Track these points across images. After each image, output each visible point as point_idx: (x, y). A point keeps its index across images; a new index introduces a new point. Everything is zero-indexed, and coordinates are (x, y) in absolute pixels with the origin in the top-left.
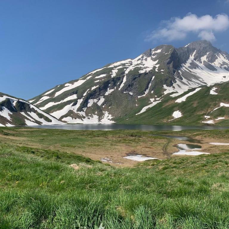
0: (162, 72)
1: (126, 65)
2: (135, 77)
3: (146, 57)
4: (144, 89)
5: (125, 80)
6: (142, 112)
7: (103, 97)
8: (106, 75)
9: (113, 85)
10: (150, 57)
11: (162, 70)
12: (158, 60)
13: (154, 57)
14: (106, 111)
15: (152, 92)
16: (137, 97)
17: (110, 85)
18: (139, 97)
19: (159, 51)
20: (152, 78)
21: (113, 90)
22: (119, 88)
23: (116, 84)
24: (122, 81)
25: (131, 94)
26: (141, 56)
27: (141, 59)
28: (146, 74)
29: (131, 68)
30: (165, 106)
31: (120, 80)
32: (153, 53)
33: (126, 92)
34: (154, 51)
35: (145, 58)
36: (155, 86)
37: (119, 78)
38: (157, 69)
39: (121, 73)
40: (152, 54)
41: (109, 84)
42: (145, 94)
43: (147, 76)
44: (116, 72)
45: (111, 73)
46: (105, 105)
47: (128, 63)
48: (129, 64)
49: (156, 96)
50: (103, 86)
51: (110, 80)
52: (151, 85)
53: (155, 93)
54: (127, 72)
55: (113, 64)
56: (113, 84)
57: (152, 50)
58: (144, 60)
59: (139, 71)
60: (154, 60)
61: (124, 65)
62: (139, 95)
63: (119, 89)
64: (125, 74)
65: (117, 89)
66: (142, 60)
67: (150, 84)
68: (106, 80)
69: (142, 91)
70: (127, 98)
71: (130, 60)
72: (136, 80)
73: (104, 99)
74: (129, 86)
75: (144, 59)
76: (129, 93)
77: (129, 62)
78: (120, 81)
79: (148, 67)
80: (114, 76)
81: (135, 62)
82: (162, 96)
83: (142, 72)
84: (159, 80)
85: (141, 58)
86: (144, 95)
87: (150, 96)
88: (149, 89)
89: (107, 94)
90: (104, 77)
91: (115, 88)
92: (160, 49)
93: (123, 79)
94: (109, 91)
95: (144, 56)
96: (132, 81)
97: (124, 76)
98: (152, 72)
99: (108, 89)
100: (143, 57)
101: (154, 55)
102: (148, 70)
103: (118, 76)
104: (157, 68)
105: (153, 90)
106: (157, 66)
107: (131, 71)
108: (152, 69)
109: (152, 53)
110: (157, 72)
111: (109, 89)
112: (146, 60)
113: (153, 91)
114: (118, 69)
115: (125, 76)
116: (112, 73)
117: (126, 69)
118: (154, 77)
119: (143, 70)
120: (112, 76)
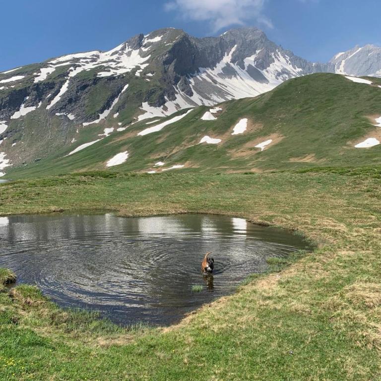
0: (149, 77)
1: (81, 60)
2: (84, 84)
3: (130, 50)
4: (99, 108)
5: (64, 89)
7: (4, 122)
8: (23, 77)
9: (36, 99)
10: (138, 51)
11: (150, 75)
12: (150, 56)
13: (146, 50)
14: (3, 151)
15: (116, 115)
16: (82, 124)
17: (28, 98)
18: (85, 124)
19: (157, 39)
20: (122, 88)
21: (33, 108)
22: (50, 104)
23: (43, 96)
24: (58, 91)
25: (71, 117)
26: (120, 47)
27: (120, 52)
28: (111, 78)
29: (89, 66)
31: (53, 88)
32: (146, 41)
33: (62, 114)
34: (148, 38)
35: (127, 50)
36: (124, 103)
37: (51, 85)
38: (140, 73)
39: (62, 74)
40: (144, 44)
41: (26, 96)
42: (98, 118)
43: (112, 84)
44: (49, 73)
45: (35, 74)
46: (5, 139)
47: (90, 57)
48: (89, 60)
49: (120, 124)
50: (8, 98)
51: (29, 87)
52: (118, 102)
53: (119, 119)
54: (73, 74)
56: (34, 96)
57: (145, 36)
58: (124, 55)
59: (99, 74)
60: (143, 55)
61: (78, 60)
62: (86, 121)
63: (48, 107)
64: (69, 78)
65: (44, 106)
66: (121, 54)
67: (116, 100)
68: (21, 86)
69: (93, 112)
70: (58, 127)
71: (95, 53)
72: (86, 90)
73: (6, 126)
74: (70, 101)
75: (125, 52)
76: (66, 116)
77: (93, 55)
78: (53, 91)
79: (125, 68)
80: (42, 80)
81: (104, 57)
82: (133, 124)
83: (103, 74)
84: (135, 92)
85: (120, 50)
86: (97, 121)
87: (109, 122)
88: (111, 109)
89: (16, 116)
90: (18, 82)
91: (40, 104)
92: (159, 36)
93: (61, 87)
94: (24, 111)
95: (127, 47)
96: (77, 92)
97: (63, 82)
98: (128, 77)
99: (23, 105)
100: (123, 49)
101: (145, 46)
102: (120, 72)
103: (50, 81)
104: (141, 71)
105: (118, 111)
106: (143, 67)
107: (84, 71)
108: (129, 70)
109: (144, 42)
110: (137, 78)
111: (25, 107)
112: (129, 54)
113: (118, 114)
114: (56, 68)
115: (68, 81)
116: (39, 74)
117: (76, 68)
118: (126, 86)
119: (109, 71)
120: (36, 80)
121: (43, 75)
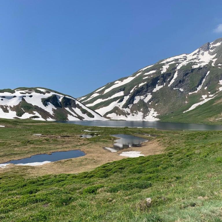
0: (220, 66)
1: (179, 60)
2: (186, 73)
3: (203, 52)
4: (196, 85)
5: (176, 76)
6: (190, 109)
7: (150, 93)
8: (155, 71)
9: (163, 81)
10: (208, 52)
11: (220, 65)
12: (216, 54)
13: (212, 51)
14: (152, 108)
15: (206, 88)
16: (188, 93)
17: (159, 81)
18: (190, 93)
19: (218, 44)
20: (206, 73)
21: (162, 86)
22: (169, 84)
23: (166, 80)
24: (173, 77)
25: (182, 90)
26: (197, 50)
27: (198, 53)
28: (200, 68)
29: (185, 63)
30: (217, 103)
31: (170, 75)
32: (211, 46)
33: (176, 88)
34: (213, 44)
35: (201, 52)
36: (210, 81)
37: (169, 74)
38: (214, 64)
39: (173, 68)
40: (210, 48)
41: (158, 81)
42: (197, 90)
43: (201, 71)
44: (167, 68)
45: (161, 69)
46: (152, 102)
47: (183, 58)
48: (183, 59)
49: (209, 93)
50: (151, 82)
51: (160, 76)
53: (208, 90)
54: (178, 68)
55: (166, 60)
56: (162, 81)
57: (210, 44)
58: (200, 55)
59: (192, 66)
60: (212, 54)
61: (177, 60)
62: (190, 92)
63: (169, 85)
64: (177, 70)
65: (167, 85)
66: (198, 55)
67: (204, 80)
68: (155, 76)
69: (194, 87)
70: (176, 95)
71: (184, 55)
72: (188, 75)
73: (151, 96)
74: (180, 82)
75: (200, 53)
76: (179, 90)
77: (184, 57)
78: (170, 77)
79: (204, 62)
80: (165, 72)
81: (190, 57)
82: (217, 92)
83: (195, 67)
84: (215, 75)
85: (197, 52)
86: (196, 92)
87: (203, 92)
88: (202, 84)
89: (155, 90)
90: (153, 74)
91: (165, 84)
92: (219, 42)
93: (174, 75)
94: (158, 88)
95: (201, 51)
96: (183, 77)
97: (175, 72)
98: (208, 67)
99: (157, 85)
100: (199, 52)
101: (212, 49)
102: (203, 65)
103: (169, 72)
104: (214, 63)
105: (206, 86)
106: (214, 60)
107: (183, 66)
108: (208, 63)
109: (210, 46)
110: (213, 67)
111: (158, 86)
112: (203, 54)
113: (206, 87)
114: (169, 65)
115: (177, 72)
116: (163, 69)
117: (179, 64)
118: (209, 72)
119: (197, 65)
120: (162, 72)
121: (164, 70)
